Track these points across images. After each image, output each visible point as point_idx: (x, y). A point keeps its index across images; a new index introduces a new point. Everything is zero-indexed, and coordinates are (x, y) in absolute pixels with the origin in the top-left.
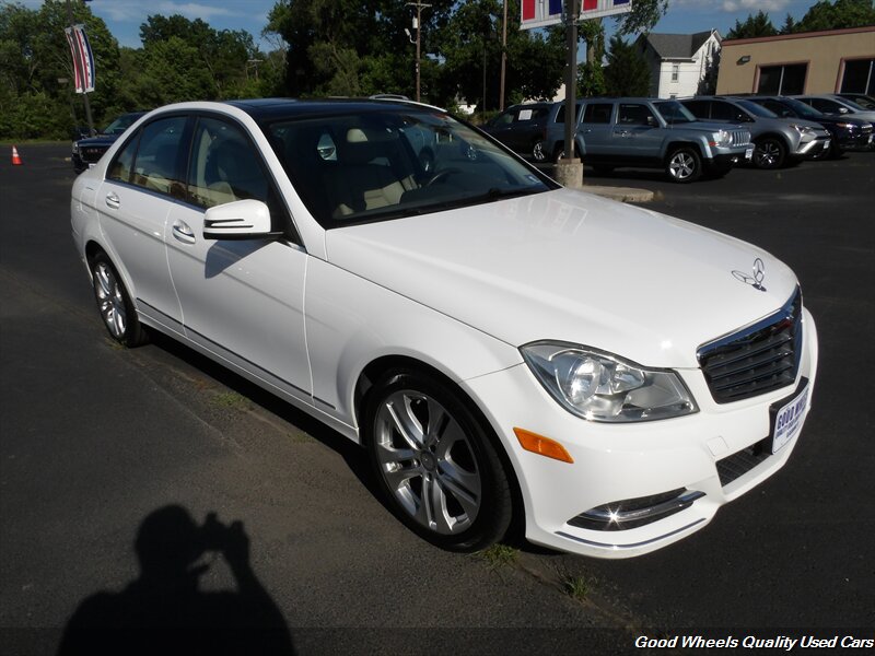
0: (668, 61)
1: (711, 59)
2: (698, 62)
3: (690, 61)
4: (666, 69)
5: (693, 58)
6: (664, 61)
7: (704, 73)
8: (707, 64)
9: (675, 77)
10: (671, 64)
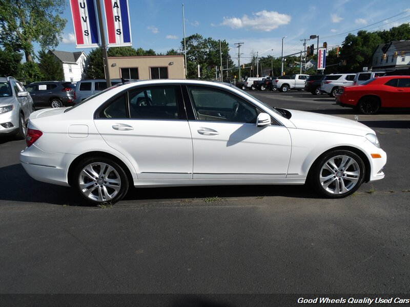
0: (66, 63)
1: (84, 64)
2: (79, 64)
3: (76, 64)
4: (66, 67)
5: (77, 62)
6: (64, 63)
7: (83, 69)
8: (83, 66)
9: (70, 70)
10: (67, 64)
